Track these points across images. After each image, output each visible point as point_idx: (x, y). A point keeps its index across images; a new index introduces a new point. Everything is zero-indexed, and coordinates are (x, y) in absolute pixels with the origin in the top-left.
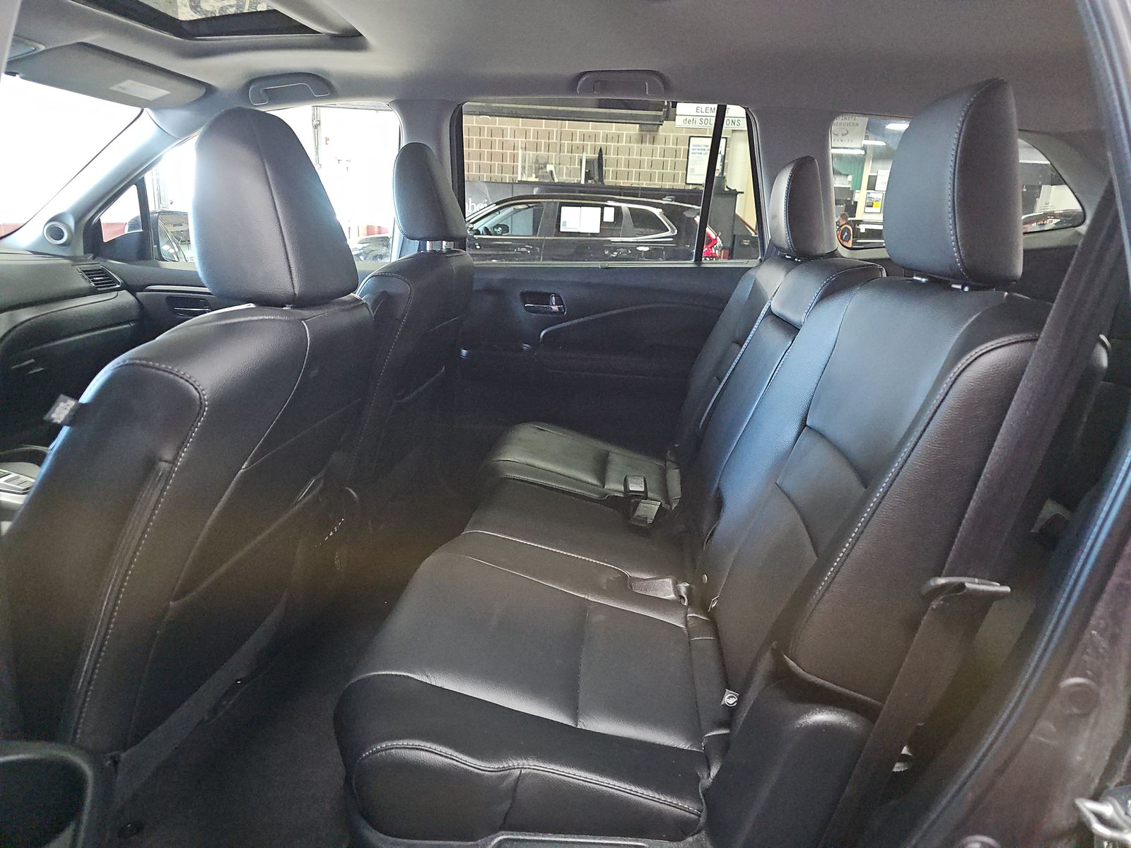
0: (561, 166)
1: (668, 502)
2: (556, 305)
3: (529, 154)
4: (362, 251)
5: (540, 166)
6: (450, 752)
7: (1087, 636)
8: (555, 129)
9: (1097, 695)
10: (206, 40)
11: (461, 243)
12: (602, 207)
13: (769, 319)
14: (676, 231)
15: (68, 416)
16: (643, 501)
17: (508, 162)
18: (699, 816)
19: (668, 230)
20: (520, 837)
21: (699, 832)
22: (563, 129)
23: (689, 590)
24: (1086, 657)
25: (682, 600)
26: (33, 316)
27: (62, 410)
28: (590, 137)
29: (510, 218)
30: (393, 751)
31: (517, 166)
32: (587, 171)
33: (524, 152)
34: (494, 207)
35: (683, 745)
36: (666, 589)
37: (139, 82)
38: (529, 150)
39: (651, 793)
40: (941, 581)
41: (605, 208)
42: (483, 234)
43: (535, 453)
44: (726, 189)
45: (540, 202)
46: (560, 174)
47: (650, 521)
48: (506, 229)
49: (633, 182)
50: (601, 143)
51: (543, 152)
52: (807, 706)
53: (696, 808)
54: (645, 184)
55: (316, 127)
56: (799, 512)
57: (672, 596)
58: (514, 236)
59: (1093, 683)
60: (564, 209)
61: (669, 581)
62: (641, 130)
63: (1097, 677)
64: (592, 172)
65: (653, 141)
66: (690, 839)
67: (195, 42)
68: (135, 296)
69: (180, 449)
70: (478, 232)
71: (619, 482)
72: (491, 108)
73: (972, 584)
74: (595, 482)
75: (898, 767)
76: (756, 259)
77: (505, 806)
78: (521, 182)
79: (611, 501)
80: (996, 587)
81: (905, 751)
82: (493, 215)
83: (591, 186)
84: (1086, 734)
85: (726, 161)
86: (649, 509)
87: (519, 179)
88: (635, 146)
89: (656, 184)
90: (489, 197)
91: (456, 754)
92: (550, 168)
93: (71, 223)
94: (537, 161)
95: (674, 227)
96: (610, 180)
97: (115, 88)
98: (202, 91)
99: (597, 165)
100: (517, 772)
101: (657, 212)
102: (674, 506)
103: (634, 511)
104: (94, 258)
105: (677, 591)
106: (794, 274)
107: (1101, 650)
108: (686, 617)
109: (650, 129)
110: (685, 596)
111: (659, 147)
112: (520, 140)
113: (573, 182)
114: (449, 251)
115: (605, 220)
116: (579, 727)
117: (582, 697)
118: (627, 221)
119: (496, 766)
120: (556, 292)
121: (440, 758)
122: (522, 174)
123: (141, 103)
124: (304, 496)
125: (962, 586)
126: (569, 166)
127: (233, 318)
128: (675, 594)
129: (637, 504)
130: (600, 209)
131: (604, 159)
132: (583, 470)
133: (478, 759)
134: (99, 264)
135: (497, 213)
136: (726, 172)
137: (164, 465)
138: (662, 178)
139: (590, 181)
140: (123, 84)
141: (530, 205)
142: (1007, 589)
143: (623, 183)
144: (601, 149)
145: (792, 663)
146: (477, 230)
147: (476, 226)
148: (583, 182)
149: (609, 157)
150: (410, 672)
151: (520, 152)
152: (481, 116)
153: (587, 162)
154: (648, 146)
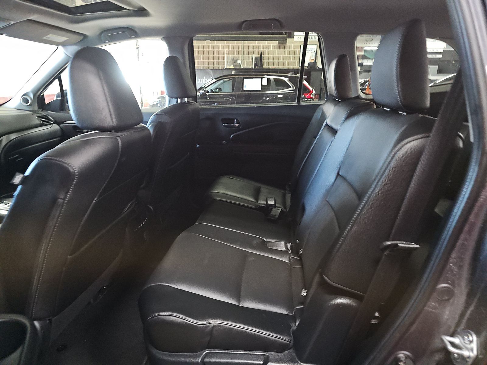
0: (244, 61)
1: (285, 208)
2: (237, 124)
3: (230, 56)
4: (158, 102)
5: (235, 61)
6: (184, 317)
7: (448, 266)
8: (241, 45)
9: (453, 291)
10: (82, 15)
11: (195, 98)
12: (262, 78)
13: (326, 128)
14: (295, 88)
15: (20, 181)
16: (274, 208)
17: (221, 60)
18: (290, 342)
19: (291, 87)
20: (215, 351)
21: (290, 349)
22: (244, 44)
23: (291, 246)
24: (448, 275)
25: (288, 251)
26: (17, 137)
27: (18, 179)
28: (256, 47)
29: (222, 85)
30: (160, 316)
31: (225, 62)
32: (255, 62)
33: (228, 55)
34: (215, 80)
35: (285, 312)
36: (281, 246)
37: (55, 35)
38: (230, 54)
39: (269, 333)
40: (389, 243)
41: (263, 79)
42: (210, 93)
43: (228, 189)
44: (317, 68)
45: (234, 77)
46: (243, 64)
47: (277, 217)
48: (220, 89)
49: (276, 66)
50: (261, 50)
51: (236, 55)
52: (333, 296)
53: (288, 338)
54: (281, 67)
55: (138, 48)
56: (334, 212)
57: (284, 249)
58: (224, 92)
59: (451, 286)
60: (245, 80)
61: (283, 243)
62: (279, 43)
63: (453, 284)
64: (257, 63)
65: (284, 48)
66: (287, 352)
67: (77, 16)
68: (59, 126)
69: (66, 194)
70: (208, 92)
71: (264, 200)
72: (210, 37)
73: (402, 244)
74: (253, 200)
75: (374, 322)
76: (324, 100)
77: (208, 339)
78: (227, 69)
79: (260, 209)
80: (414, 245)
81: (377, 314)
82: (214, 84)
83: (257, 69)
84: (448, 308)
85: (317, 55)
86: (277, 212)
87: (226, 67)
88: (277, 50)
89: (286, 67)
90: (213, 76)
91: (186, 318)
92: (239, 62)
93: (32, 96)
94: (233, 59)
95: (294, 86)
96: (266, 66)
97: (45, 38)
98: (81, 38)
99: (260, 60)
100: (212, 325)
101: (286, 79)
102: (288, 210)
103: (270, 213)
104: (42, 111)
105: (286, 247)
106: (337, 107)
107: (454, 272)
108: (290, 258)
109: (282, 43)
110: (289, 249)
111: (287, 50)
112: (226, 50)
113: (249, 68)
114: (189, 102)
115: (263, 84)
116: (240, 305)
117: (243, 293)
118: (273, 84)
119: (203, 322)
120: (237, 118)
121: (179, 319)
122: (227, 65)
123: (58, 44)
124: (127, 210)
125: (397, 245)
126: (247, 61)
127: (88, 137)
128: (285, 248)
129: (272, 209)
130: (261, 79)
131: (263, 57)
132: (249, 196)
133: (196, 319)
134: (44, 113)
135: (216, 83)
136: (317, 60)
137: (60, 201)
138: (289, 64)
139: (257, 67)
140: (48, 36)
141: (230, 79)
142: (418, 246)
143: (272, 67)
144: (261, 53)
145: (326, 278)
146: (208, 91)
147: (207, 89)
148: (254, 68)
149: (265, 56)
150: (169, 284)
151: (226, 55)
152: (207, 41)
153: (255, 58)
154: (282, 50)
